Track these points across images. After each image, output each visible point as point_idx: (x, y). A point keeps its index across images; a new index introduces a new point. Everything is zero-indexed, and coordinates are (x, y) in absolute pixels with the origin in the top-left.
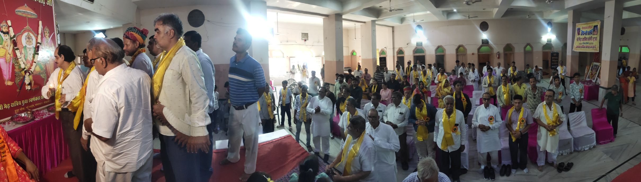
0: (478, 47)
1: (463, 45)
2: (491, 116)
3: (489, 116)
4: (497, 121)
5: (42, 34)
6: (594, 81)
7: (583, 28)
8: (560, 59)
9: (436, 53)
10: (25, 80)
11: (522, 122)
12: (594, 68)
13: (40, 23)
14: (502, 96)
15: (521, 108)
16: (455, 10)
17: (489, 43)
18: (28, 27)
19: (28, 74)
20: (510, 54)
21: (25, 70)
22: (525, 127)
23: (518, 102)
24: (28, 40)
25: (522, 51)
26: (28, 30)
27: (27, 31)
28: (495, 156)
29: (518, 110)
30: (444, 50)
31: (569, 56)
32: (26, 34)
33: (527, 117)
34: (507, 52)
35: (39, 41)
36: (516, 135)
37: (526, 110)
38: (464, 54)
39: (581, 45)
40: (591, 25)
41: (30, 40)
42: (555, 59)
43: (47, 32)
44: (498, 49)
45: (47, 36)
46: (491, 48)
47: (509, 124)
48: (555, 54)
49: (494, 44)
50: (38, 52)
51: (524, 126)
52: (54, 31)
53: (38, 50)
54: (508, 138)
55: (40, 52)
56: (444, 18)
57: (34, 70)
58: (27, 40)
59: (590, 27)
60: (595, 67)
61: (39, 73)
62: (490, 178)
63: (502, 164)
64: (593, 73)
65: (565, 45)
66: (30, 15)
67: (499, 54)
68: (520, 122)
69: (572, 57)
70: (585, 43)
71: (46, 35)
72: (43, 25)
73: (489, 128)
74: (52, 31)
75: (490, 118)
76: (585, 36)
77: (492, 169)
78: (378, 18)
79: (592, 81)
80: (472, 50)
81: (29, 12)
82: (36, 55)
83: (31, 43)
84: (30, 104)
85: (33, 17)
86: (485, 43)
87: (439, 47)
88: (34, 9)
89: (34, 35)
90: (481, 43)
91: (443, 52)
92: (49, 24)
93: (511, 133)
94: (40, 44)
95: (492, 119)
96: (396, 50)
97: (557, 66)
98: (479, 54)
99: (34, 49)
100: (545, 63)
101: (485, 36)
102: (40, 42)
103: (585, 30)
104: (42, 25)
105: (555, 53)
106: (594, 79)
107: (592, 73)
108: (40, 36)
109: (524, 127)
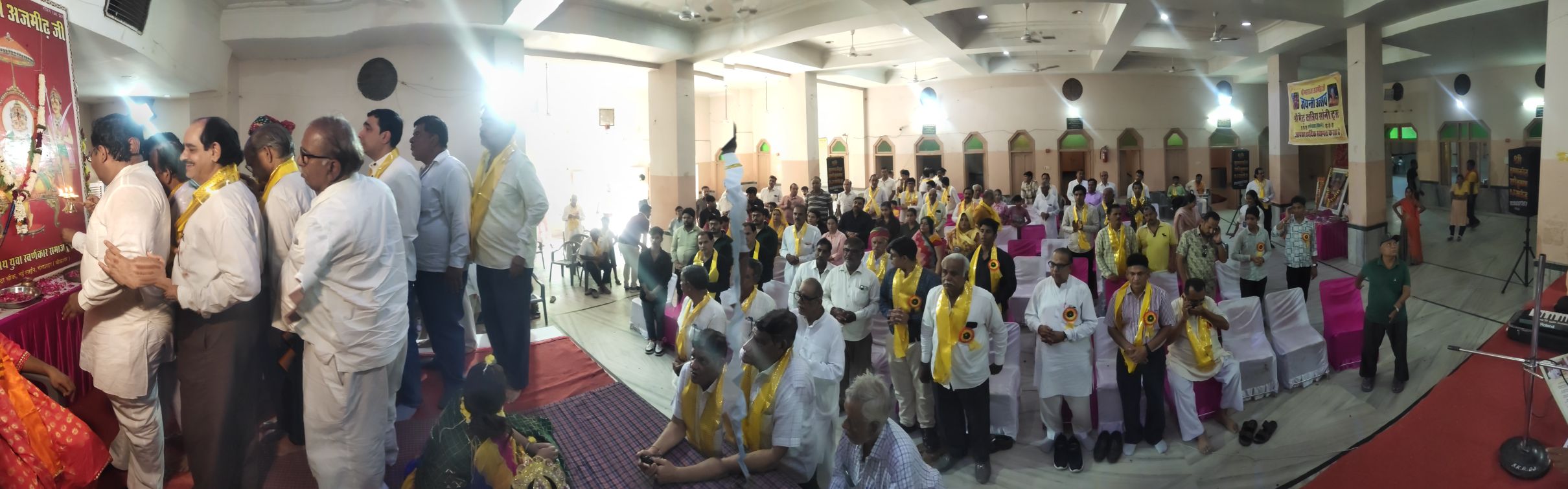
0: (1059, 135)
1: (1025, 131)
2: (1070, 307)
3: (1067, 306)
4: (1087, 320)
5: (46, 105)
6: (1336, 212)
7: (1305, 92)
8: (1254, 163)
9: (965, 150)
10: (15, 212)
11: (1149, 320)
12: (1335, 181)
13: (42, 78)
14: (1109, 255)
15: (1144, 288)
16: (1006, 53)
17: (1084, 127)
18: (14, 88)
19: (21, 198)
20: (1133, 152)
21: (15, 188)
22: (1156, 333)
23: (1138, 271)
24: (16, 118)
25: (1161, 145)
26: (16, 95)
27: (13, 97)
28: (1081, 410)
29: (1139, 292)
30: (981, 144)
31: (1275, 156)
32: (11, 104)
33: (1161, 307)
34: (1125, 148)
35: (42, 121)
36: (1135, 354)
37: (1157, 292)
38: (1029, 152)
39: (1305, 131)
40: (1321, 84)
41: (22, 119)
42: (1242, 166)
43: (57, 101)
44: (1103, 138)
45: (57, 112)
46: (1089, 139)
47: (1116, 328)
48: (1242, 155)
49: (1095, 129)
50: (40, 148)
51: (1155, 331)
52: (71, 100)
53: (39, 144)
54: (1114, 361)
55: (43, 148)
56: (982, 71)
57: (34, 190)
58: (14, 119)
59: (1319, 89)
60: (1338, 179)
61: (44, 196)
62: (1068, 465)
63: (1100, 431)
64: (1333, 193)
65: (1265, 133)
66: (18, 59)
67: (1106, 152)
68: (1144, 321)
69: (1283, 158)
70: (1314, 126)
71: (55, 109)
72: (49, 85)
73: (1063, 337)
74: (66, 99)
75: (1068, 310)
76: (1310, 109)
77: (1075, 440)
78: (822, 67)
79: (1331, 212)
80: (1045, 142)
81: (16, 51)
82: (36, 156)
83: (23, 127)
84: (25, 266)
85: (25, 64)
86: (1075, 126)
87: (971, 136)
88: (26, 46)
89: (29, 108)
90: (1065, 128)
91: (981, 147)
92: (60, 82)
93: (1122, 351)
94: (44, 128)
95: (1072, 315)
96: (873, 142)
97: (1246, 181)
98: (1061, 150)
99: (31, 141)
100: (1219, 174)
101: (1074, 110)
102: (44, 125)
103: (1308, 97)
104: (47, 85)
105: (1241, 152)
106: (1336, 208)
107: (1330, 193)
108: (42, 111)
109: (1154, 334)
